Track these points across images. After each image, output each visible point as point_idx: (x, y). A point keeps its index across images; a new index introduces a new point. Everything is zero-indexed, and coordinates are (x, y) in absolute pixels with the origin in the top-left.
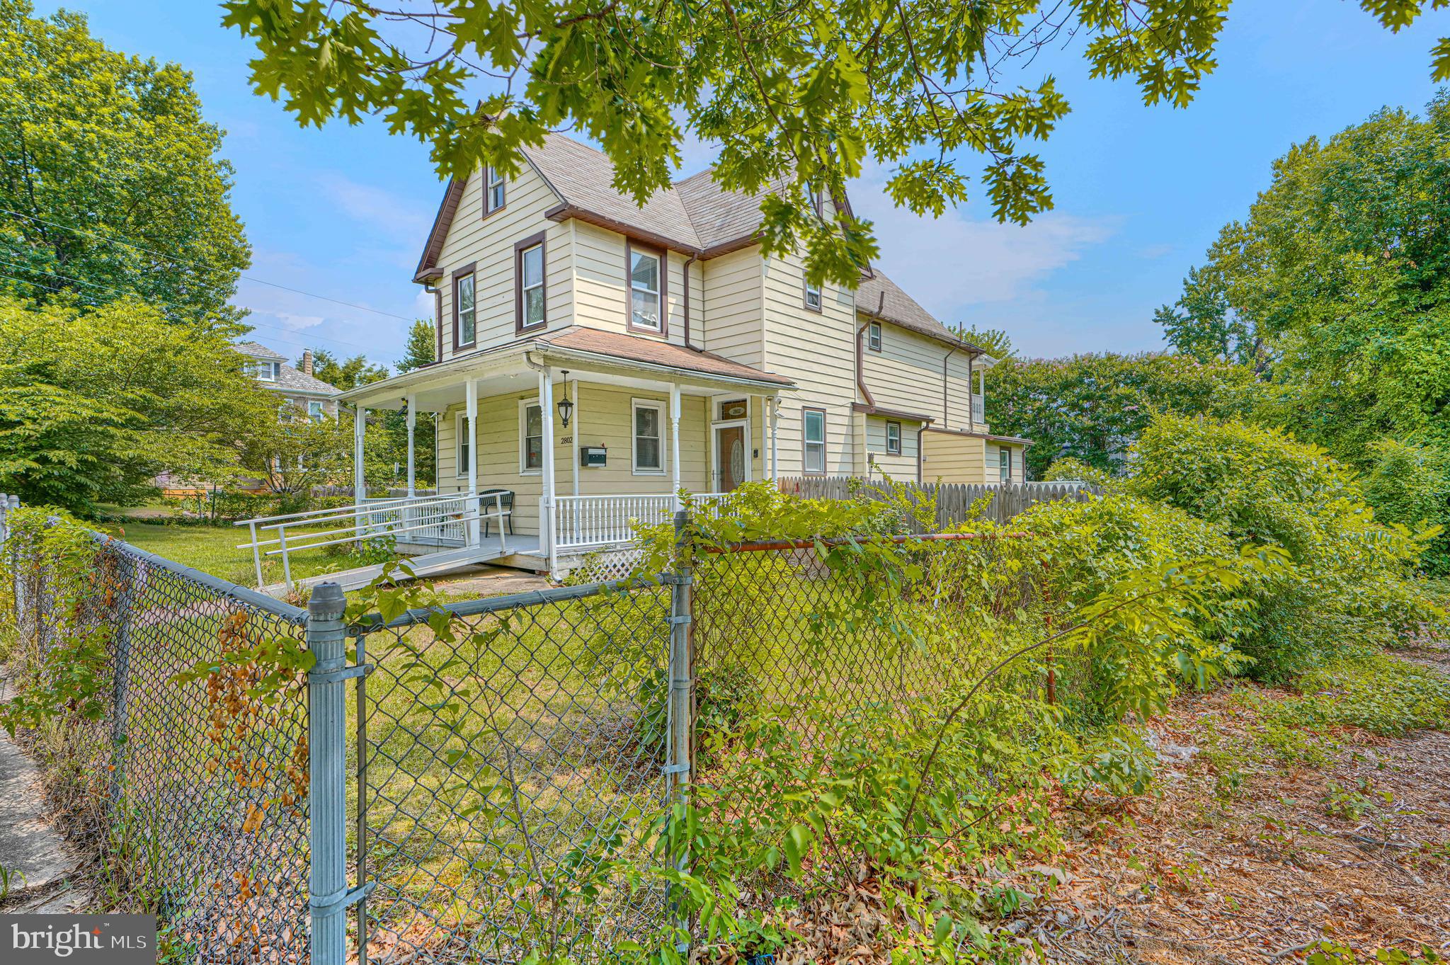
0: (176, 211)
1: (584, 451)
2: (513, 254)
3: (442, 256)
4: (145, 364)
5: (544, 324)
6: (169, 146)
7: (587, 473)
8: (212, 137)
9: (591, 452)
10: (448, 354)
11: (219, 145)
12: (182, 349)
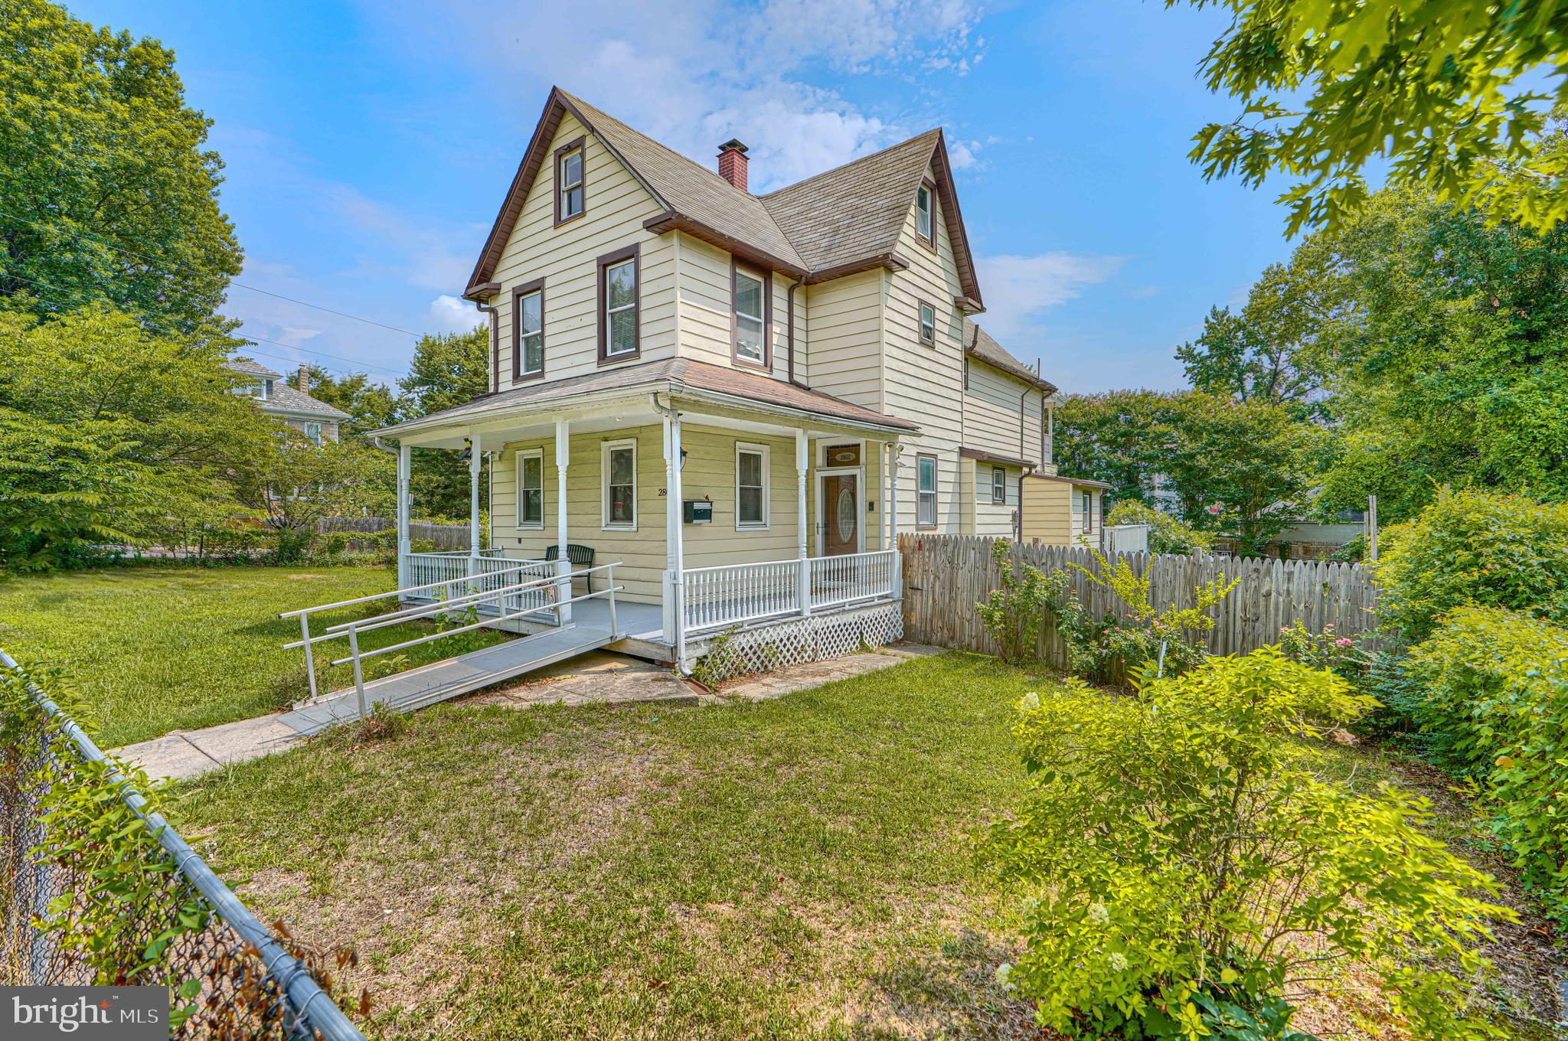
0: (155, 207)
1: (687, 506)
2: (595, 269)
3: (498, 270)
4: (125, 384)
5: (637, 353)
6: (147, 132)
7: (690, 529)
8: (198, 126)
9: (697, 506)
10: (506, 382)
11: (205, 135)
12: (170, 366)
